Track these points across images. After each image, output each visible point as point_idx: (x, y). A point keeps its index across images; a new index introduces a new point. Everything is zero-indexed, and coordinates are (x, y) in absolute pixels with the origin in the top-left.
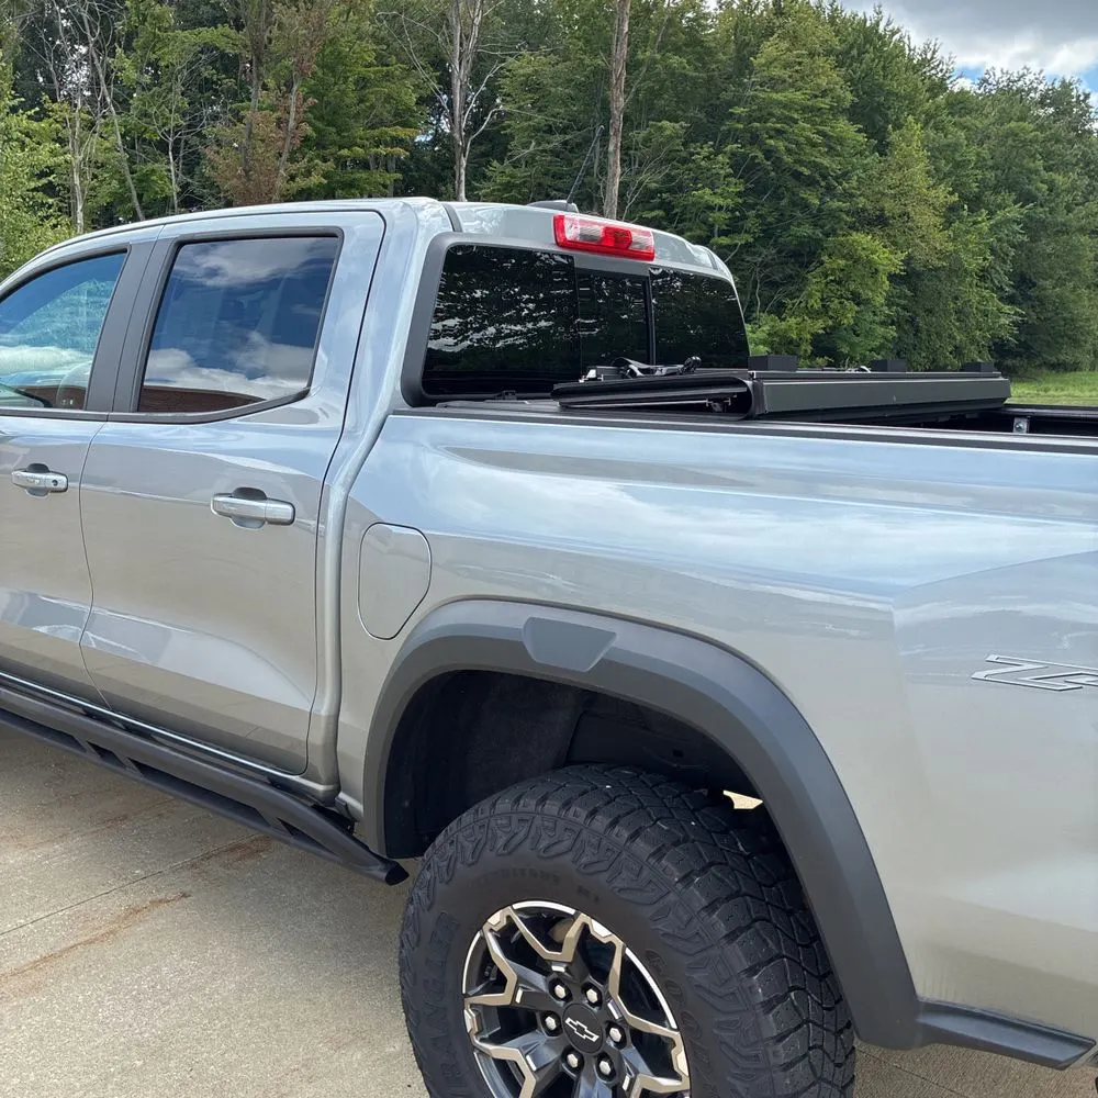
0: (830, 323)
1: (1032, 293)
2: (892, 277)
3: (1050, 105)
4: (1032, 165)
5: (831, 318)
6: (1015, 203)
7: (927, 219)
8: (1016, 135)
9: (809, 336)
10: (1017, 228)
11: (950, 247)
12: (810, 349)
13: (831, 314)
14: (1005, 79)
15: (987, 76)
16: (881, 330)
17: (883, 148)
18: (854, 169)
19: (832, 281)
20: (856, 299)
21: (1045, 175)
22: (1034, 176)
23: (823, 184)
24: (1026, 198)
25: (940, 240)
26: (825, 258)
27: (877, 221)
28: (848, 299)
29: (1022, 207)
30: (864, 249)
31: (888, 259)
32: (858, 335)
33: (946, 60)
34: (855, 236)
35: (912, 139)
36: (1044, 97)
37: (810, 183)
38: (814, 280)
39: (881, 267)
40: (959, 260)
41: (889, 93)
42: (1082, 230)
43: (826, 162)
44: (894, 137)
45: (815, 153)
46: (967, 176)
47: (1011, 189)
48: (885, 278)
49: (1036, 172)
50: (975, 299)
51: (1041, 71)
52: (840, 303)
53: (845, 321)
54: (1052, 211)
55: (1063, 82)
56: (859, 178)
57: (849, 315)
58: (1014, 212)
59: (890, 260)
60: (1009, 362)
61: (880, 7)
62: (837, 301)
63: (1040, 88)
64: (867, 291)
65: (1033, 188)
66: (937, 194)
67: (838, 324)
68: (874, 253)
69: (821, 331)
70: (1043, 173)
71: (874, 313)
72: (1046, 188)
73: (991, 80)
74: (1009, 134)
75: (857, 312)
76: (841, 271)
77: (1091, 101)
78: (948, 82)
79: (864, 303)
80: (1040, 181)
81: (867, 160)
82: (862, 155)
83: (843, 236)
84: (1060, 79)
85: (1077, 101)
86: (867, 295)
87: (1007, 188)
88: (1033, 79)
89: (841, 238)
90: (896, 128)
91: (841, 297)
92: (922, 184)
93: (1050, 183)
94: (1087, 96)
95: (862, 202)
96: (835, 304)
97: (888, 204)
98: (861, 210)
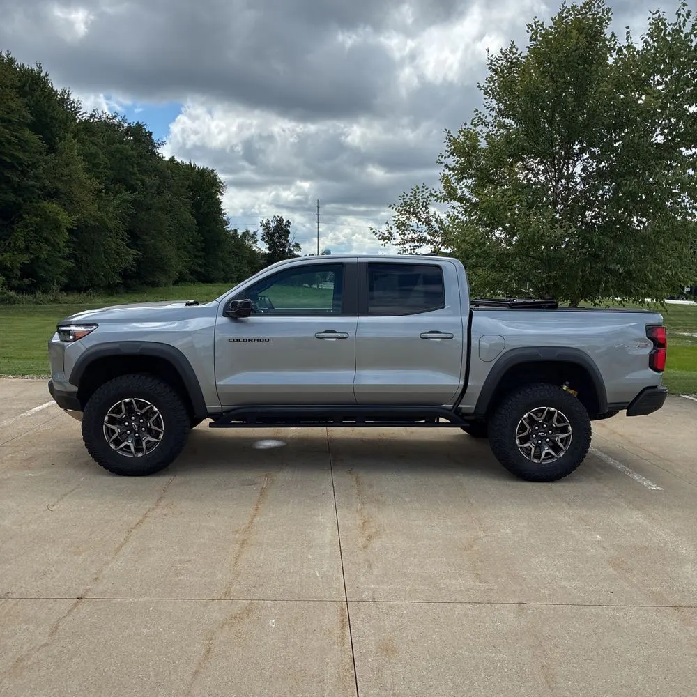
0: (32, 256)
1: (139, 242)
2: (70, 231)
3: (131, 135)
4: (131, 170)
5: (31, 254)
6: (127, 191)
7: (85, 197)
8: (122, 152)
9: (18, 265)
10: (129, 205)
11: (99, 214)
12: (19, 273)
13: (31, 251)
14: (105, 117)
15: (94, 113)
16: (64, 262)
17: (52, 149)
18: (38, 162)
19: (32, 230)
20: (47, 241)
22: (133, 177)
23: (20, 168)
24: (132, 189)
25: (92, 209)
26: (26, 216)
27: (53, 195)
28: (42, 242)
29: (131, 193)
30: (50, 212)
31: (66, 219)
32: (50, 265)
33: (76, 101)
34: (45, 203)
35: (71, 148)
36: (127, 131)
37: (11, 167)
38: (19, 230)
39: (63, 224)
40: (104, 222)
41: (52, 118)
42: (160, 209)
43: (21, 155)
44: (60, 145)
45: (12, 149)
46: (101, 173)
47: (122, 181)
48: (65, 231)
49: (134, 174)
50: (113, 245)
51: (125, 116)
52: (37, 244)
53: (42, 256)
54: (145, 197)
55: (137, 124)
56: (43, 168)
57: (44, 253)
58: (127, 196)
59: (68, 220)
60: (129, 281)
61: (40, 64)
62: (35, 243)
63: (126, 125)
64: (55, 238)
65: (133, 183)
66: (91, 183)
67: (38, 258)
68: (58, 214)
69: (26, 262)
70: (138, 175)
71: (59, 252)
72: (140, 183)
73: (96, 116)
74: (118, 150)
75: (49, 251)
76: (37, 224)
77: (153, 137)
78: (78, 114)
79: (52, 245)
80: (137, 179)
81: (46, 158)
82: (41, 154)
83: (36, 203)
84: (136, 122)
85: (146, 135)
86: (55, 240)
87: (120, 182)
88: (121, 119)
89: (34, 204)
90: (60, 139)
91: (37, 241)
92: (83, 176)
93: (143, 181)
94: (151, 134)
95: (47, 183)
96: (34, 246)
97: (59, 185)
98: (45, 187)
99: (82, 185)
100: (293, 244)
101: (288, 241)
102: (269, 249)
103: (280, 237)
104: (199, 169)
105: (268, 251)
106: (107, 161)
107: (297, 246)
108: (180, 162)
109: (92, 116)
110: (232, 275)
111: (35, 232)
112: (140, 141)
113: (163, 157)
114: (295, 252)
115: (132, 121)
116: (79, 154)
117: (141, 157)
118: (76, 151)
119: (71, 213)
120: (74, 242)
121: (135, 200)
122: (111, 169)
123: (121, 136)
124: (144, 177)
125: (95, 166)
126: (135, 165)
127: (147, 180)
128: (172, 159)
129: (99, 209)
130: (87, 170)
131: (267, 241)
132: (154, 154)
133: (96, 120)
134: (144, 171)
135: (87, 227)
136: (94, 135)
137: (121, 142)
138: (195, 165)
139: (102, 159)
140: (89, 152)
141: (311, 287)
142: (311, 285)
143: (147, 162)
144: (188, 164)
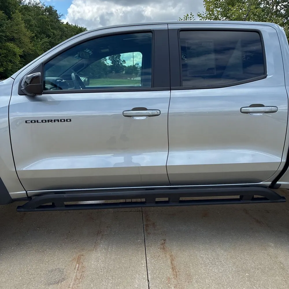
0: (5, 69)
2: (20, 56)
3: (47, 12)
4: (48, 28)
5: (4, 67)
6: (46, 37)
7: (27, 40)
8: (43, 19)
10: (48, 44)
11: (34, 48)
13: (4, 66)
14: (35, 3)
15: (30, 2)
17: (10, 18)
18: (4, 24)
19: (3, 56)
20: (11, 61)
21: (52, 31)
24: (49, 36)
25: (30, 46)
27: (12, 40)
28: (8, 62)
29: (48, 38)
30: (11, 48)
34: (8, 44)
35: (18, 17)
36: (46, 10)
39: (17, 53)
40: (36, 52)
41: (9, 3)
44: (13, 16)
47: (44, 33)
48: (18, 56)
49: (49, 30)
51: (44, 3)
52: (6, 63)
53: (9, 68)
54: (55, 40)
55: (50, 6)
56: (6, 27)
57: (10, 67)
58: (46, 40)
59: (19, 51)
62: (5, 62)
63: (44, 7)
64: (14, 60)
65: (49, 34)
66: (29, 33)
67: (7, 69)
68: (15, 49)
69: (2, 71)
70: (51, 30)
71: (17, 66)
72: (52, 34)
73: (31, 3)
74: (41, 18)
75: (12, 66)
76: (5, 54)
77: (58, 12)
78: (22, 2)
79: (14, 63)
80: (51, 32)
81: (7, 22)
82: (5, 20)
83: (4, 43)
84: (49, 5)
85: (54, 12)
86: (14, 61)
87: (43, 33)
88: (42, 4)
89: (3, 44)
90: (13, 13)
91: (6, 61)
92: (24, 30)
93: (53, 33)
94: (56, 11)
95: (8, 34)
96: (5, 63)
97: (15, 35)
98: (8, 36)
99: (25, 35)
100: (122, 60)
101: (120, 59)
102: (112, 63)
103: (116, 58)
104: (79, 27)
105: (112, 64)
106: (37, 24)
107: (124, 61)
108: (71, 24)
109: (29, 3)
110: (96, 75)
111: (5, 57)
112: (51, 14)
113: (63, 23)
114: (123, 64)
115: (47, 5)
116: (22, 20)
117: (52, 22)
118: (20, 18)
119: (20, 48)
120: (23, 62)
121: (50, 42)
122: (39, 27)
123: (43, 12)
124: (54, 31)
125: (31, 26)
126: (50, 26)
127: (55, 32)
128: (67, 23)
129: (34, 46)
130: (26, 27)
131: (111, 60)
132: (58, 21)
133: (31, 5)
134: (54, 28)
135: (28, 54)
136: (30, 11)
137: (43, 15)
138: (77, 25)
139: (33, 22)
140: (27, 19)
141: (130, 79)
142: (131, 78)
143: (55, 24)
144: (74, 25)
